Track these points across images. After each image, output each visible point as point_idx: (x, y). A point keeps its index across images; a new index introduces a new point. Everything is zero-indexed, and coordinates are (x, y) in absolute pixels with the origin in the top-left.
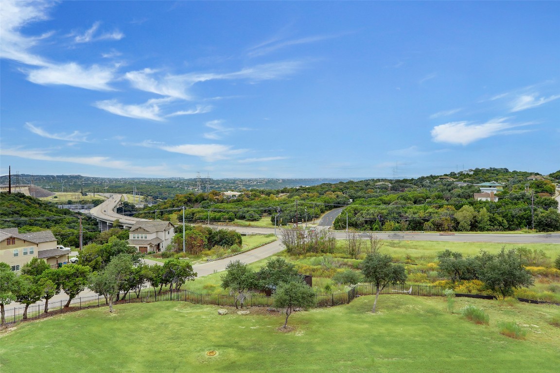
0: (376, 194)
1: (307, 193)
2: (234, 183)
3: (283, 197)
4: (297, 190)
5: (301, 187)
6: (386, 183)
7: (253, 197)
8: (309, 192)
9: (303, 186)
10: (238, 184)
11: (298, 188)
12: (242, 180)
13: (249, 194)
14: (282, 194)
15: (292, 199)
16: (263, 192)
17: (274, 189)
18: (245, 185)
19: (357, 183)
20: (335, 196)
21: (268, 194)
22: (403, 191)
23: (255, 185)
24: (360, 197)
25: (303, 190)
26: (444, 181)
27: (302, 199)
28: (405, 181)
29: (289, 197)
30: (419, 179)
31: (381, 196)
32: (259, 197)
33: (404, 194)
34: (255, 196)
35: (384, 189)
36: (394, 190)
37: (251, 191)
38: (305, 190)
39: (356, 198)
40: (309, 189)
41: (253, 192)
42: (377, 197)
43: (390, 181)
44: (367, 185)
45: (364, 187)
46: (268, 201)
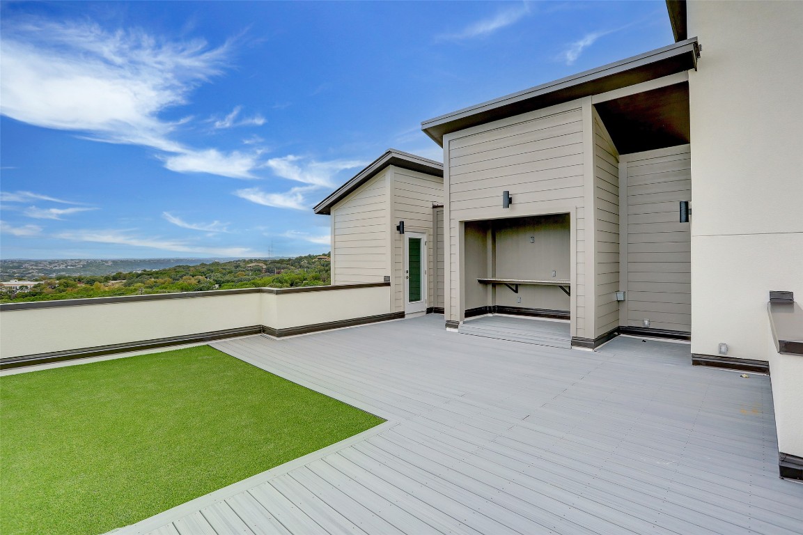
0: (247, 277)
1: (155, 278)
2: (18, 267)
3: (117, 286)
4: (139, 276)
5: (145, 271)
6: (261, 265)
7: (62, 288)
8: (157, 278)
9: (148, 270)
10: (28, 269)
11: (139, 272)
12: (37, 263)
13: (56, 284)
14: (113, 282)
15: (132, 287)
16: (80, 280)
17: (100, 274)
18: (40, 271)
19: (225, 264)
20: (196, 282)
21: (91, 282)
22: (279, 273)
23: (63, 270)
24: (228, 281)
25: (148, 275)
26: (322, 262)
27: (147, 287)
28: (281, 261)
29: (125, 285)
30: (297, 259)
31: (254, 279)
32: (74, 286)
33: (280, 275)
34: (67, 285)
35: (257, 271)
36: (269, 272)
37: (59, 279)
38: (150, 274)
39: (223, 282)
40: (157, 273)
41: (63, 281)
42: (249, 280)
43: (265, 262)
44: (237, 267)
45: (233, 269)
46: (92, 292)
